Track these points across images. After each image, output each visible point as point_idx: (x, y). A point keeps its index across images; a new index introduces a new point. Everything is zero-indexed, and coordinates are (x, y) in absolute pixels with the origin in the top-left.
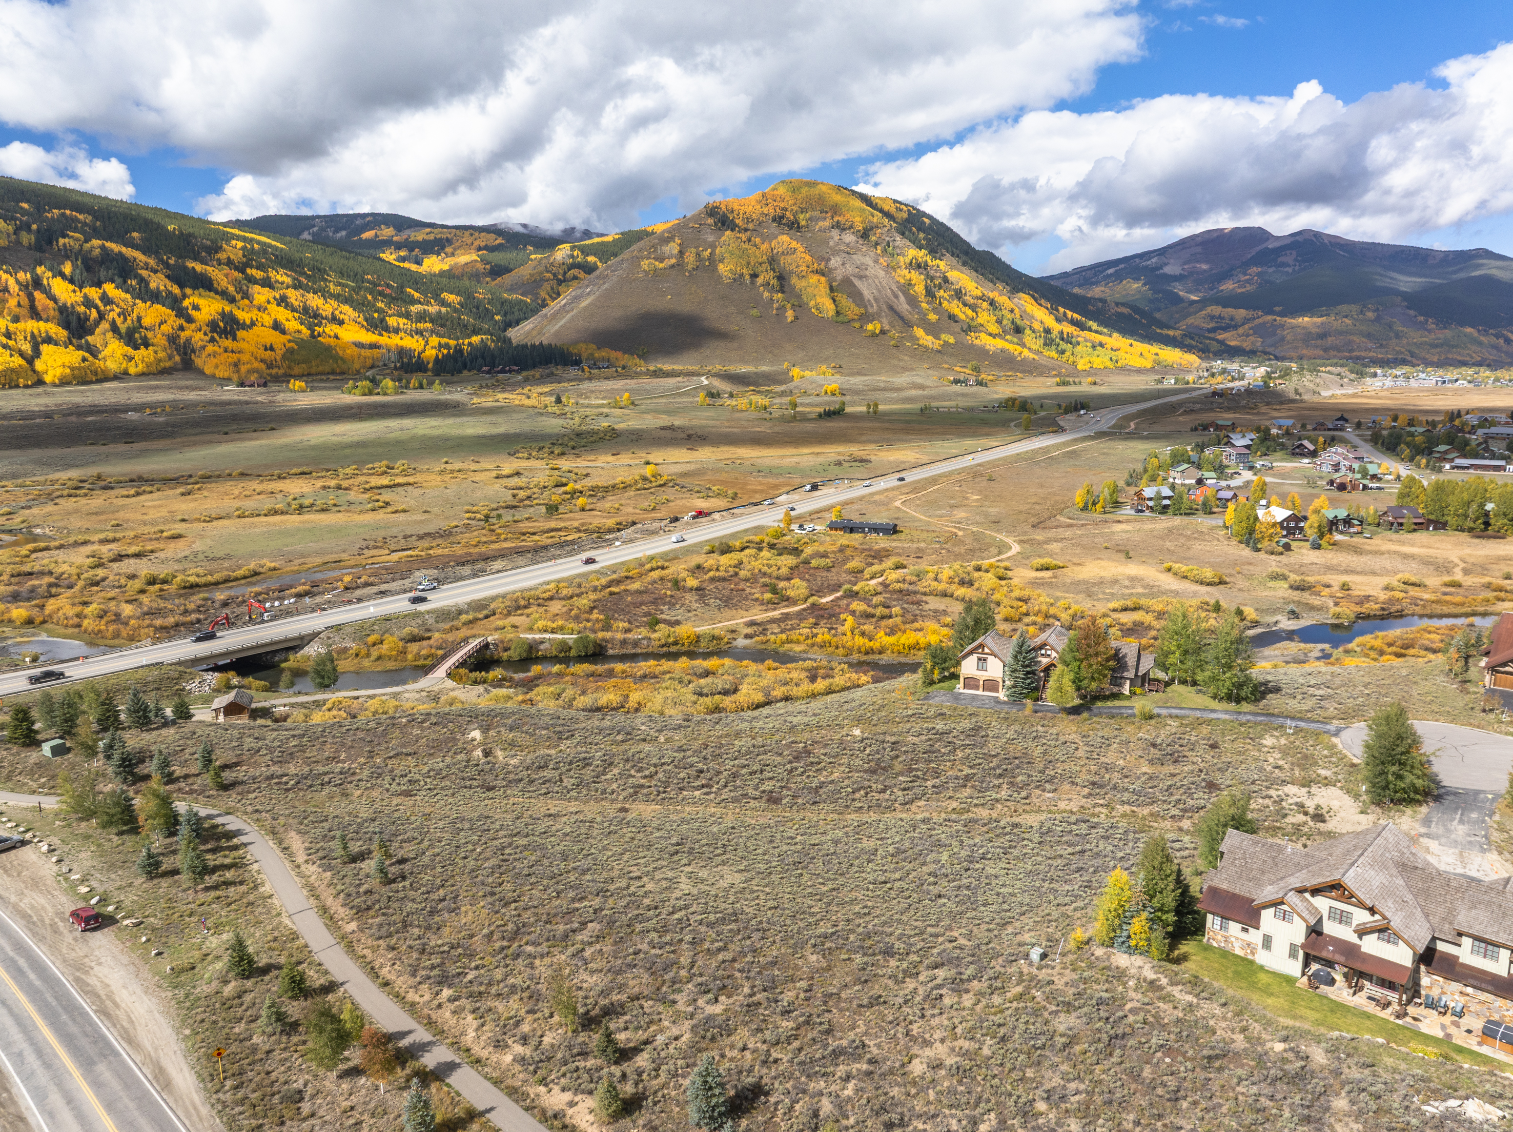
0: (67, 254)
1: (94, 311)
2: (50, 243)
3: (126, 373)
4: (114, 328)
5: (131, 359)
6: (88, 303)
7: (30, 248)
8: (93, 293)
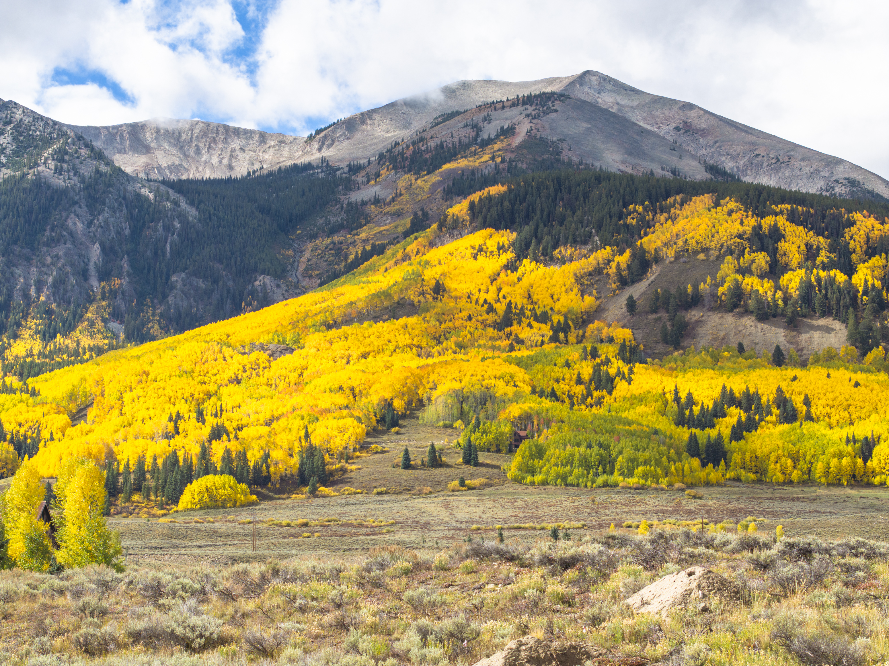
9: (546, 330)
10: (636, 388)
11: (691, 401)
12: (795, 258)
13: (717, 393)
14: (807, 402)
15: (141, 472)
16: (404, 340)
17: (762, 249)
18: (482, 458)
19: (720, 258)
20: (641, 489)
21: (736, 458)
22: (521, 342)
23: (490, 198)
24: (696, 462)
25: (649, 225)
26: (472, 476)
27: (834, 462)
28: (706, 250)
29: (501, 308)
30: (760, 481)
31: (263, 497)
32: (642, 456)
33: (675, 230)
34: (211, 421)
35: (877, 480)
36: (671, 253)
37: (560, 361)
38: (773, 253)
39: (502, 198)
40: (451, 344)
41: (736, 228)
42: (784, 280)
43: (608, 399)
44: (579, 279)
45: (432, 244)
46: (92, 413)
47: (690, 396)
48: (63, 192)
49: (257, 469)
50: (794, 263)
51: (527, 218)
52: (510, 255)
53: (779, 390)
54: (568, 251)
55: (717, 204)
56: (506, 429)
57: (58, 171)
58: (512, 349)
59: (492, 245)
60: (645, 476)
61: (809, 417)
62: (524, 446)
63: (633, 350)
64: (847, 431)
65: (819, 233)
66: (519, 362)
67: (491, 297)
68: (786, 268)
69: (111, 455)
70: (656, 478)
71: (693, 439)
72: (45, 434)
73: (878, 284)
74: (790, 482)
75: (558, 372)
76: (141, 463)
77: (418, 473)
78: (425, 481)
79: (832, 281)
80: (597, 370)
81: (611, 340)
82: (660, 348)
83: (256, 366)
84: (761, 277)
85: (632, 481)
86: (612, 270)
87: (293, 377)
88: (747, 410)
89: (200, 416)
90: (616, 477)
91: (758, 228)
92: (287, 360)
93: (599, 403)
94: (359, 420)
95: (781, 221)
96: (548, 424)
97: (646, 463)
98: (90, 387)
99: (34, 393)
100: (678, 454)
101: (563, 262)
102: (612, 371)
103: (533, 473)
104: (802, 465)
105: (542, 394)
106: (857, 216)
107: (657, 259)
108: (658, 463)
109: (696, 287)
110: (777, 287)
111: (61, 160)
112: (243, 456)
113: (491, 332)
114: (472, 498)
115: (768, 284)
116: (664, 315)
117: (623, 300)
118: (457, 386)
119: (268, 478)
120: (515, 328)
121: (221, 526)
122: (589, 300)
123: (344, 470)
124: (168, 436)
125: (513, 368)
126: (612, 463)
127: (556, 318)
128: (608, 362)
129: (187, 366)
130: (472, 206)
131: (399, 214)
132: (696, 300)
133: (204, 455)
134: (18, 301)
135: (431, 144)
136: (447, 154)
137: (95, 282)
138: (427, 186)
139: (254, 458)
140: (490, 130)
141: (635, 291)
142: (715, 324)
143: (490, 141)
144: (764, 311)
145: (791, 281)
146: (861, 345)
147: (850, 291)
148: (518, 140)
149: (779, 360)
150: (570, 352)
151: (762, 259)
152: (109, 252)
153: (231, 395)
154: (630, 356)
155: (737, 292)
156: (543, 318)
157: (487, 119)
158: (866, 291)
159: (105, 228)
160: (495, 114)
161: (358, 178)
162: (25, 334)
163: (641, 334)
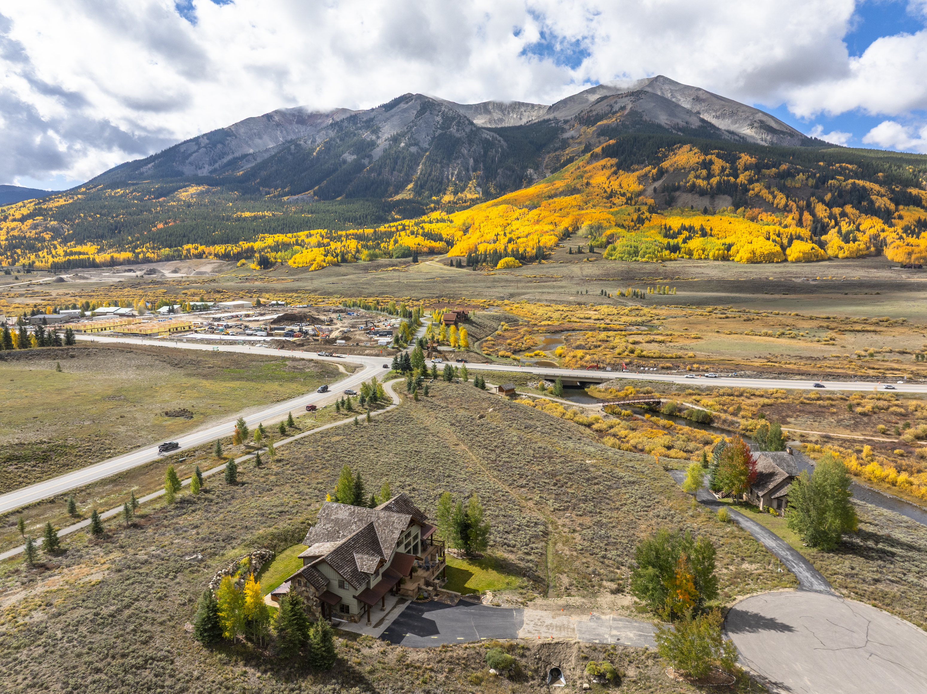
0: (831, 189)
1: (833, 221)
2: (824, 183)
3: (837, 257)
4: (840, 232)
5: (841, 248)
6: (831, 216)
7: (812, 187)
8: (837, 211)
9: (624, 199)
10: (650, 224)
11: (670, 228)
12: (717, 172)
13: (680, 225)
14: (711, 230)
15: (486, 255)
16: (575, 203)
17: (705, 168)
18: (596, 250)
19: (690, 172)
20: (647, 262)
21: (683, 250)
22: (614, 204)
23: (609, 145)
24: (667, 252)
25: (667, 157)
26: (592, 257)
27: (717, 252)
28: (684, 169)
29: (609, 190)
30: (690, 258)
31: (524, 264)
32: (648, 251)
33: (674, 160)
34: (509, 236)
35: (731, 259)
36: (671, 169)
37: (627, 213)
38: (709, 170)
39: (614, 145)
40: (590, 205)
41: (697, 160)
42: (711, 181)
43: (642, 228)
44: (639, 178)
45: (588, 163)
46: (470, 231)
47: (670, 227)
48: (460, 139)
49: (522, 254)
50: (716, 174)
51: (623, 153)
52: (615, 168)
53: (702, 225)
54: (636, 167)
56: (604, 240)
57: (458, 130)
58: (611, 207)
59: (609, 164)
60: (649, 258)
61: (711, 235)
62: (610, 247)
63: (654, 208)
64: (723, 241)
65: (727, 162)
66: (612, 214)
67: (605, 186)
68: (714, 176)
69: (476, 248)
70: (652, 258)
71: (668, 243)
72: (456, 239)
73: (746, 182)
74: (701, 259)
75: (625, 217)
76: (486, 251)
77: (573, 256)
78: (574, 258)
79: (729, 181)
80: (639, 217)
81: (646, 204)
82: (664, 206)
83: (524, 213)
84: (703, 179)
85: (644, 260)
86: (651, 175)
87: (537, 218)
88: (690, 232)
89: (505, 234)
90: (639, 258)
91: (704, 160)
92: (535, 211)
93: (638, 229)
94: (556, 236)
95: (714, 157)
96: (618, 238)
97: (650, 253)
98: (469, 221)
99: (451, 222)
100: (662, 249)
101: (634, 171)
102: (644, 217)
103: (612, 255)
104: (706, 253)
105: (619, 226)
106: (743, 155)
107: (667, 171)
108: (654, 253)
109: (679, 183)
110: (708, 184)
111: (459, 126)
112: (517, 250)
113: (605, 200)
114: (590, 265)
115: (705, 182)
116: (666, 193)
117: (652, 188)
118: (590, 223)
119: (525, 257)
120: (613, 199)
121: (509, 277)
122: (641, 186)
123: (550, 254)
124: (494, 242)
125: (610, 216)
126: (638, 252)
127: (628, 195)
128: (643, 213)
129: (501, 214)
130: (603, 148)
131: (580, 143)
132: (678, 188)
133: (505, 249)
134: (445, 180)
135: (594, 113)
136: (600, 118)
137: (471, 173)
138: (591, 132)
139: (521, 250)
140: (616, 107)
141: (657, 184)
142: (684, 198)
143: (616, 112)
144: (702, 193)
145: (714, 181)
146: (737, 206)
147: (735, 185)
148: (626, 112)
149: (706, 212)
150: (631, 209)
151: (704, 172)
152: (476, 161)
153: (515, 225)
154: (652, 210)
155: (694, 185)
156: (623, 195)
157: (616, 103)
158: (741, 185)
159: (475, 152)
160: (619, 100)
161: (566, 127)
162: (448, 193)
163: (657, 201)
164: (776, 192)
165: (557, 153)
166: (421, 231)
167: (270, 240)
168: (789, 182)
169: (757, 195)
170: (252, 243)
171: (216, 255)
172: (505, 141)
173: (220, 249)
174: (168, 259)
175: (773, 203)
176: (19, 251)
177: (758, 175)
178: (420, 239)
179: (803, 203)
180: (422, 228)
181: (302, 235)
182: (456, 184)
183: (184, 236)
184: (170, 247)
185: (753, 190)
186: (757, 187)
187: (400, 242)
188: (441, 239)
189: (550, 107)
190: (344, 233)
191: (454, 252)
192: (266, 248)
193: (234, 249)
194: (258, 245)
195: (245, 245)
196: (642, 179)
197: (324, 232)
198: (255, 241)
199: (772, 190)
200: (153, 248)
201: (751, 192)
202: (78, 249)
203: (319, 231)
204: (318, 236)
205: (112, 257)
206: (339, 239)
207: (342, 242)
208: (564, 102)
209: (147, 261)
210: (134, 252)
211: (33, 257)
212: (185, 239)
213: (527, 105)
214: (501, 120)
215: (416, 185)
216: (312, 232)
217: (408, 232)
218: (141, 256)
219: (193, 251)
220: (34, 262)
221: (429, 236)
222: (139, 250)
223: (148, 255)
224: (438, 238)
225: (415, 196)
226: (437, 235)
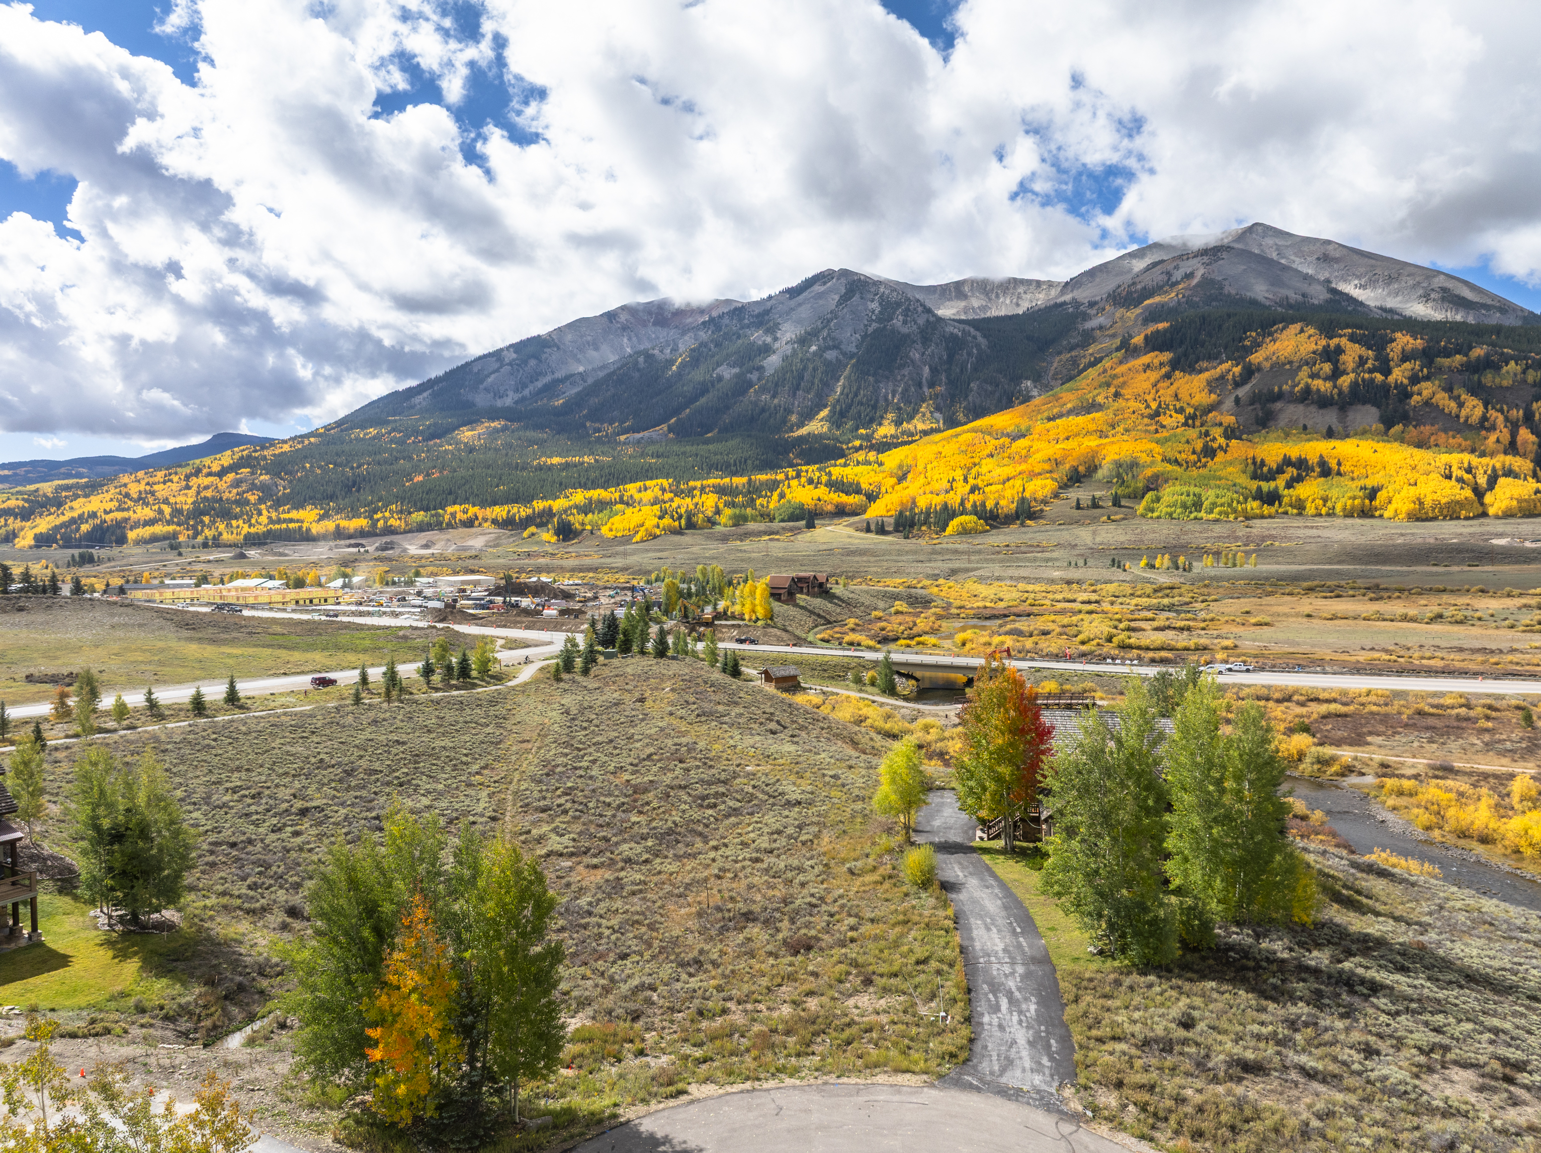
7: (1534, 385)
9: (1181, 418)
10: (1228, 457)
11: (1263, 463)
12: (1351, 365)
13: (1280, 459)
14: (1339, 464)
15: (928, 513)
16: (1092, 427)
17: (1329, 360)
18: (1124, 502)
19: (1300, 368)
20: (1217, 521)
21: (1286, 500)
22: (1163, 427)
23: (1157, 332)
24: (1256, 503)
25: (1259, 345)
26: (1117, 514)
27: (1349, 502)
28: (1290, 362)
29: (1154, 405)
30: (1300, 514)
31: (993, 527)
32: (1220, 501)
33: (1272, 349)
34: (972, 482)
35: (1377, 514)
36: (1267, 365)
37: (1184, 440)
38: (1335, 363)
39: (1165, 331)
40: (1120, 429)
41: (1313, 347)
42: (1340, 381)
44: (1208, 383)
45: (1121, 362)
46: (910, 476)
47: (1262, 461)
48: (908, 335)
49: (991, 511)
50: (1349, 369)
51: (1181, 343)
52: (1167, 369)
53: (1321, 456)
54: (1205, 364)
55: (1302, 331)
56: (1140, 485)
57: (905, 322)
58: (1157, 431)
60: (1220, 513)
61: (1339, 474)
62: (1150, 496)
63: (1233, 431)
64: (1362, 482)
65: (1369, 348)
66: (1159, 441)
67: (1150, 398)
68: (1344, 373)
69: (914, 502)
70: (1227, 514)
71: (1259, 488)
72: (883, 490)
73: (1406, 381)
74: (1320, 515)
75: (1181, 447)
76: (929, 507)
77: (1085, 512)
78: (1087, 517)
79: (1372, 380)
80: (1206, 445)
81: (1221, 424)
82: (1254, 428)
83: (1003, 447)
84: (1326, 379)
85: (1211, 516)
86: (1230, 377)
87: (1024, 452)
88: (1299, 468)
89: (966, 480)
90: (1202, 514)
91: (1326, 348)
92: (1022, 443)
93: (1205, 466)
94: (1055, 480)
95: (1344, 341)
96: (1167, 481)
97: (1222, 505)
98: (909, 461)
99: (881, 464)
100: (1245, 499)
101: (1200, 372)
102: (1215, 445)
103: (1153, 511)
104: (1329, 504)
105: (1169, 461)
106: (1398, 335)
107: (1259, 369)
108: (1230, 505)
109: (1280, 388)
110: (1335, 386)
112: (983, 504)
113: (1146, 420)
114: (1112, 527)
115: (1329, 385)
116: (1258, 406)
117: (1233, 398)
118: (1117, 457)
119: (997, 516)
120: (1161, 418)
122: (1213, 396)
123: (1042, 511)
124: (947, 492)
125: (1154, 445)
126: (1202, 505)
127: (1189, 410)
128: (1214, 440)
129: (963, 448)
130: (1146, 337)
131: (1114, 336)
132: (1280, 396)
133: (962, 503)
134: (882, 403)
135: (1139, 287)
136: (1148, 293)
137: (925, 389)
138: (1133, 317)
139: (990, 505)
140: (1178, 275)
141: (1242, 392)
142: (1291, 412)
143: (1177, 283)
144: (1324, 402)
145: (1345, 381)
146: (1388, 422)
147: (1385, 388)
148: (1195, 282)
149: (1330, 434)
150: (1192, 433)
151: (1327, 367)
152: (934, 371)
153: (987, 465)
154: (1230, 433)
155: (1307, 390)
156: (1181, 411)
157: (1177, 268)
158: (1396, 387)
159: (932, 356)
160: (1181, 264)
161: (1092, 312)
162: (886, 422)
163: (1241, 420)
164: (1463, 397)
165: (1073, 353)
166: (824, 479)
167: (579, 497)
168: (1488, 379)
169: (1427, 403)
170: (550, 502)
171: (495, 522)
172: (985, 336)
173: (500, 512)
174: (422, 528)
175: (1458, 416)
176: (206, 519)
177: (1429, 368)
178: (822, 491)
179: (1517, 414)
180: (830, 474)
181: (632, 488)
182: (899, 409)
183: (450, 493)
184: (427, 510)
185: (1420, 394)
186: (1427, 389)
187: (789, 496)
188: (858, 491)
189: (1067, 283)
190: (698, 484)
191: (875, 511)
192: (570, 508)
193: (521, 511)
194: (558, 505)
195: (539, 505)
196: (1213, 385)
197: (665, 483)
198: (556, 498)
199: (1456, 392)
200: (401, 512)
201: (1416, 398)
202: (294, 514)
203: (660, 481)
204: (657, 489)
205: (338, 526)
206: (690, 493)
207: (693, 497)
208: (1091, 273)
209: (390, 531)
210: (371, 518)
211: (222, 527)
212: (451, 498)
213: (1029, 282)
214: (984, 308)
215: (833, 412)
216: (649, 483)
217: (803, 480)
218: (380, 524)
219: (460, 516)
220: (220, 534)
221: (837, 486)
222: (379, 515)
223: (392, 522)
224: (853, 488)
225: (830, 430)
226: (851, 484)
